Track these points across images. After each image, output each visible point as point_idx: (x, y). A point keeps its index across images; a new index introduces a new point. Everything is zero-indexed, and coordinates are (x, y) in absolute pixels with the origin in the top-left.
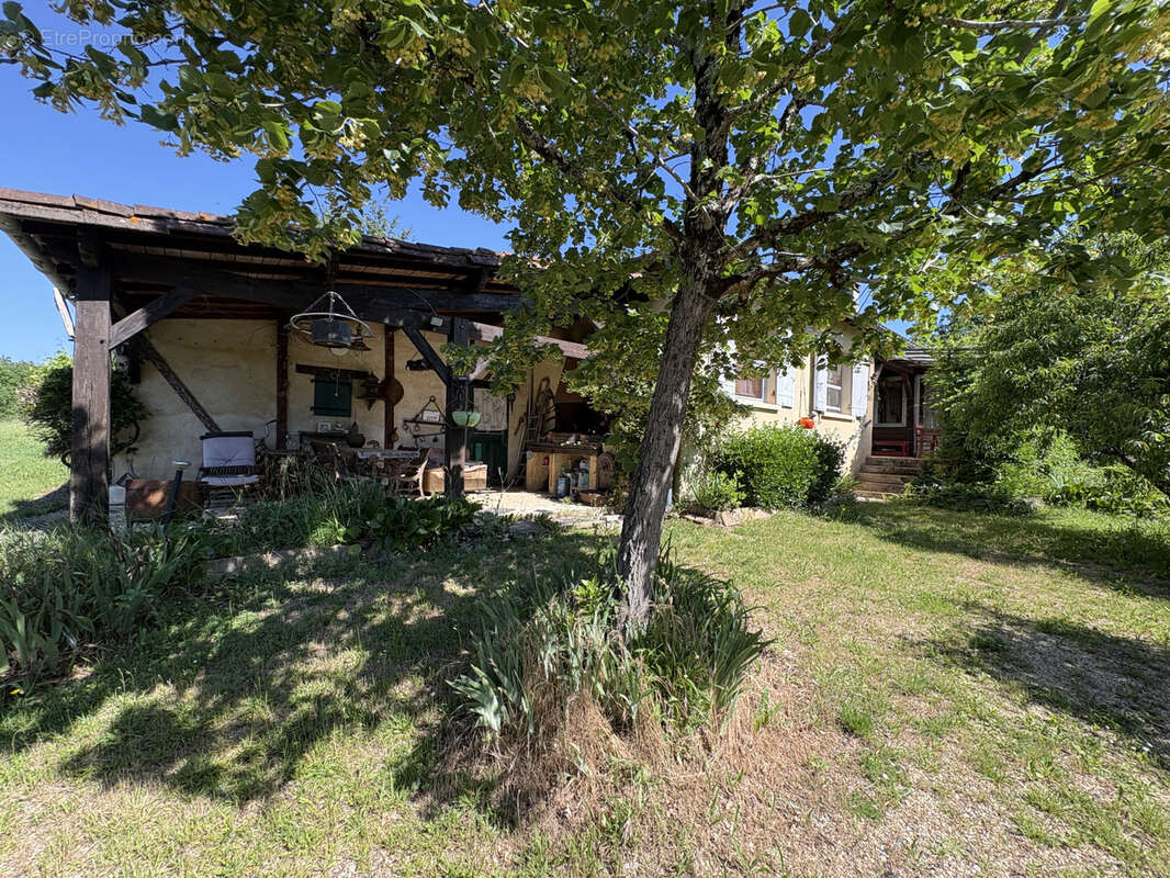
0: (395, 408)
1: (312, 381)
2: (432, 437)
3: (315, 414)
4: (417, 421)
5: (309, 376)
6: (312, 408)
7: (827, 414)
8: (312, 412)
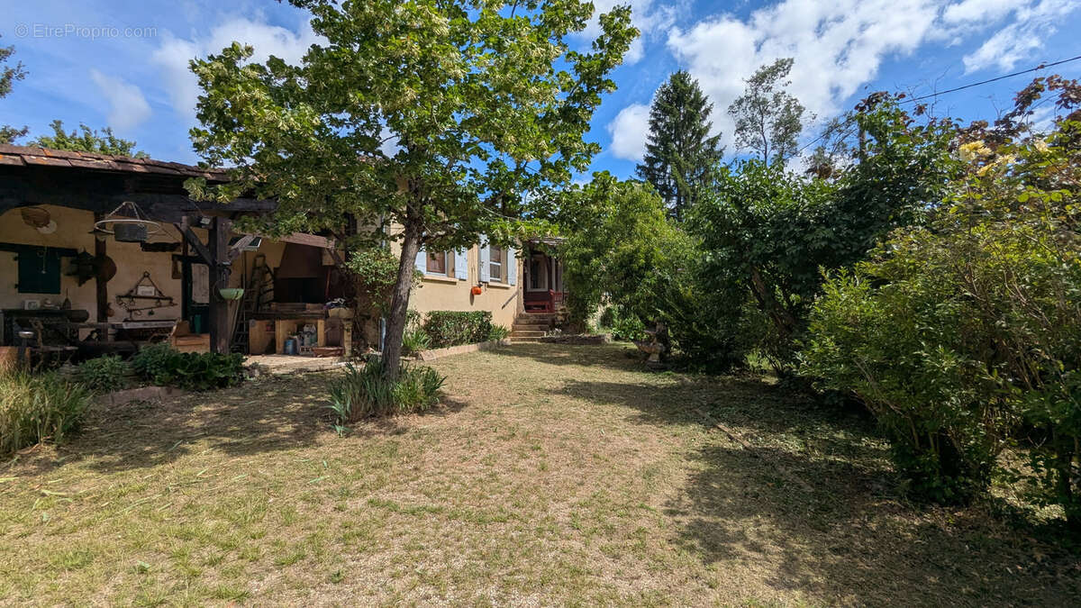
0: (108, 283)
1: (15, 259)
2: (148, 311)
3: (19, 292)
4: (131, 296)
5: (12, 253)
6: (16, 286)
7: (491, 284)
8: (17, 290)
